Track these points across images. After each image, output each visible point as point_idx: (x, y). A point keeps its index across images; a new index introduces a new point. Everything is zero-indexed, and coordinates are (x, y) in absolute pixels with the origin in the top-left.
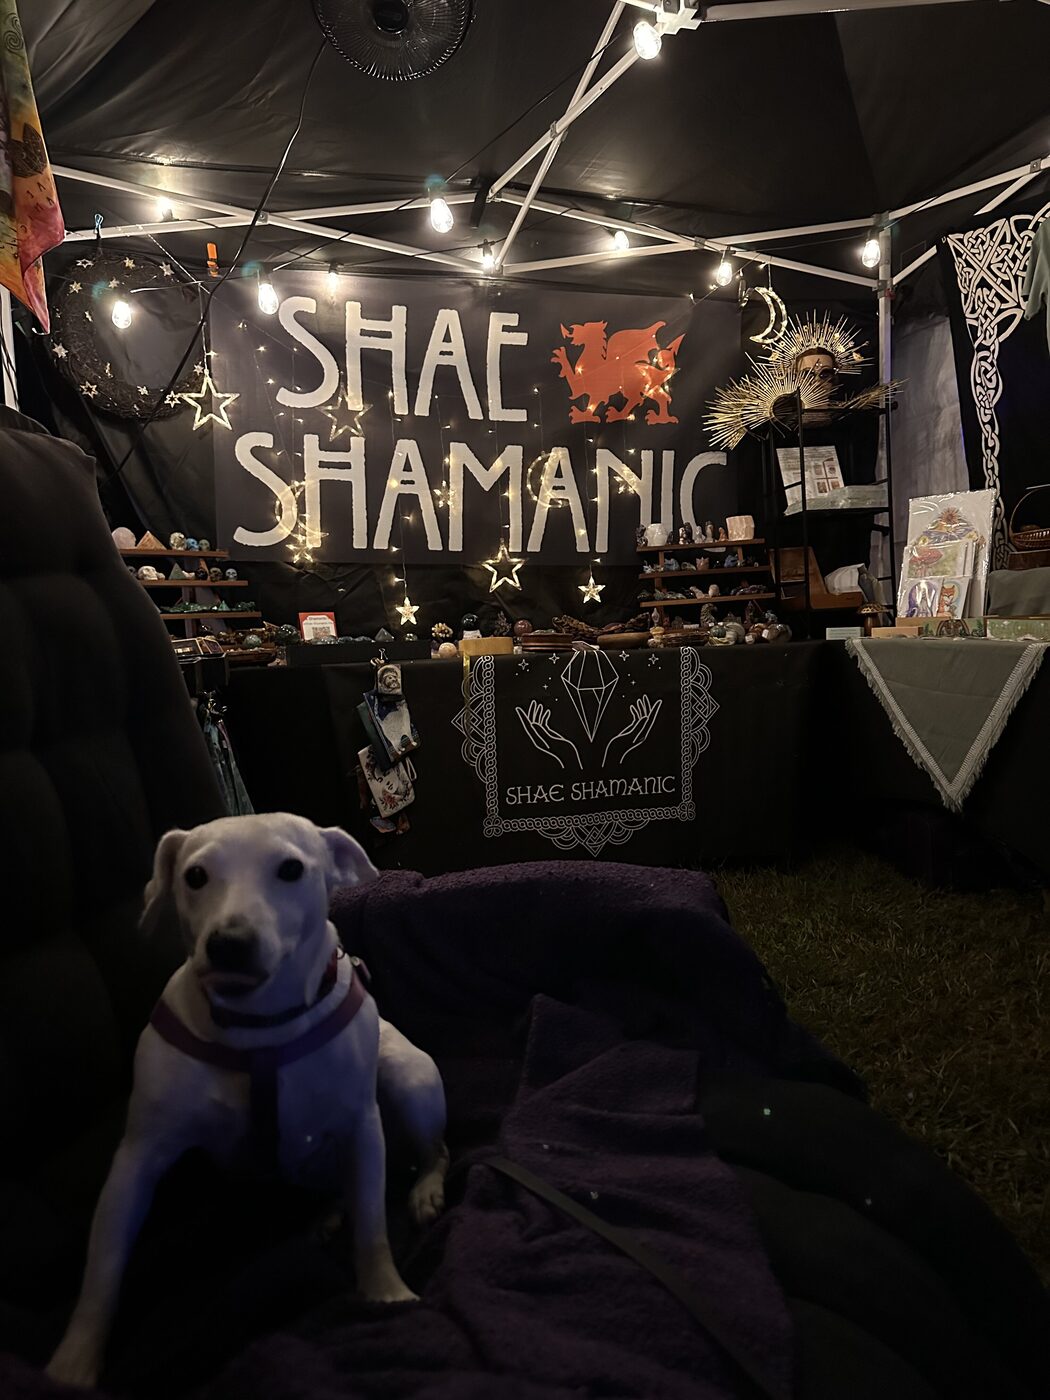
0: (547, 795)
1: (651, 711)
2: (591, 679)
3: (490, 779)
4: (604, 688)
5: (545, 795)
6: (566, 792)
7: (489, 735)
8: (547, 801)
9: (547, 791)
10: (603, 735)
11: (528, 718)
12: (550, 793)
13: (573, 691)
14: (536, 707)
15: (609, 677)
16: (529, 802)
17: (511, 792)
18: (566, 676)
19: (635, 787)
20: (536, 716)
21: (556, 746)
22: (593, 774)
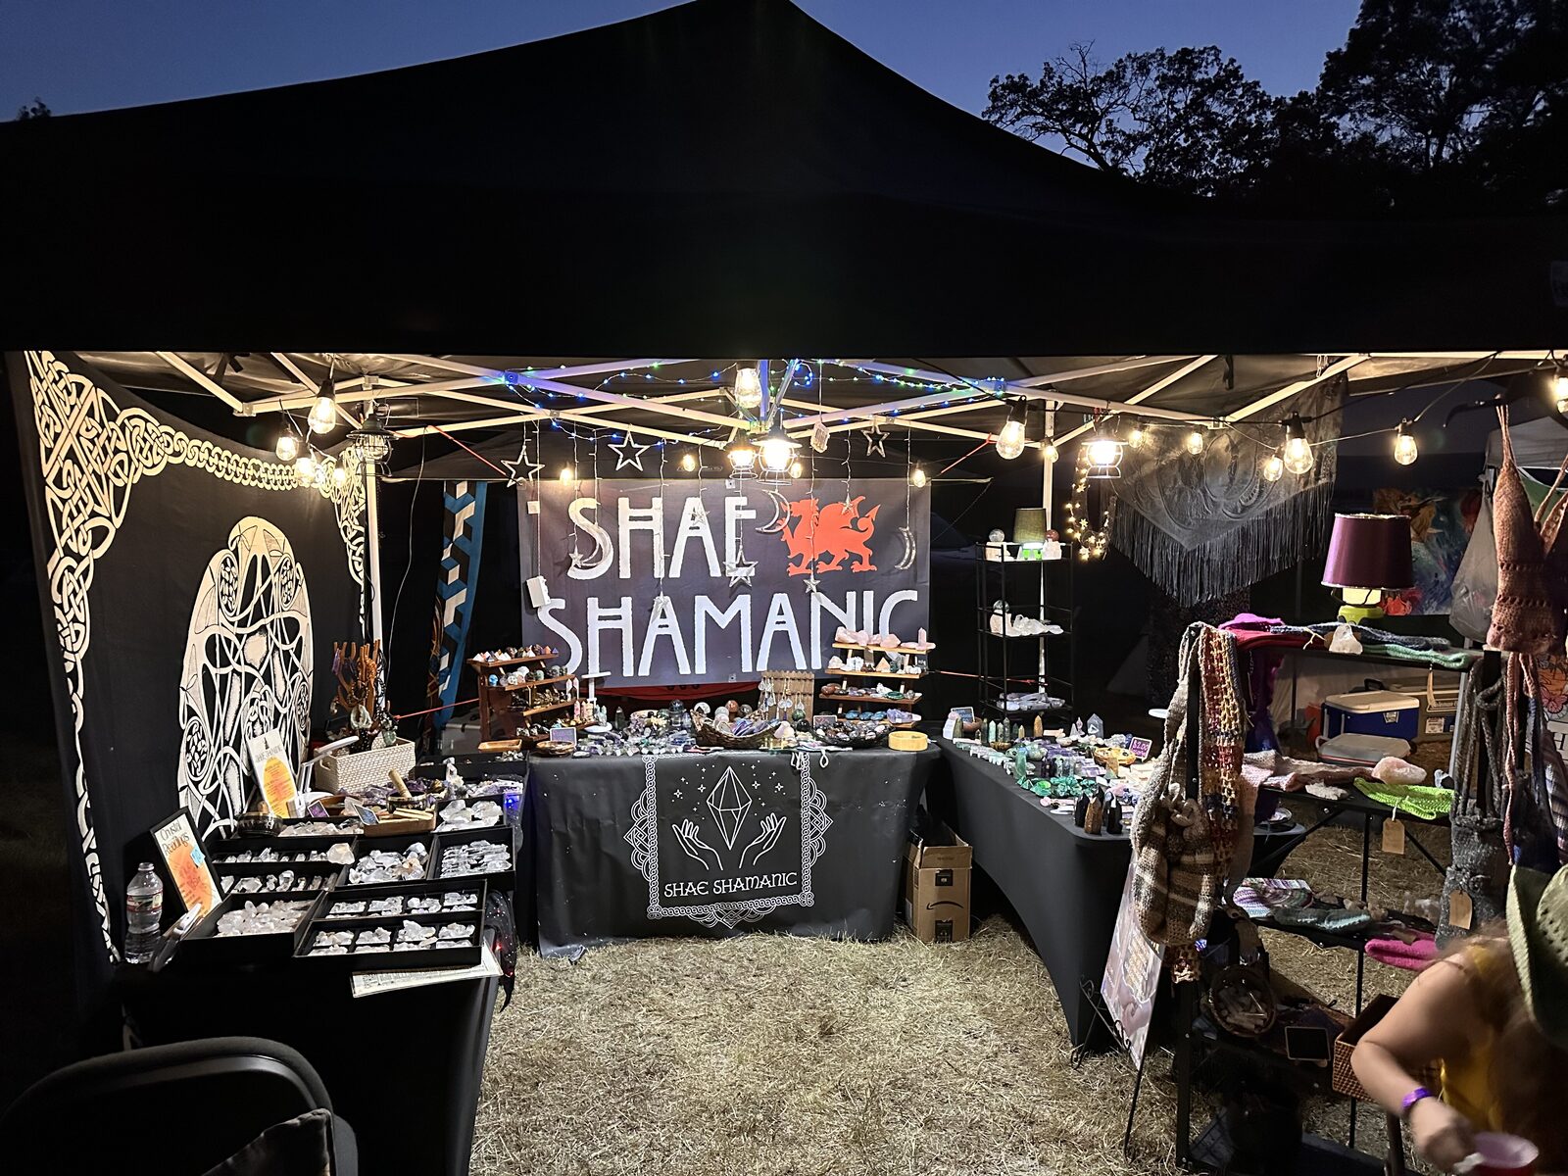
0: (695, 890)
1: (778, 825)
2: (730, 802)
3: (653, 879)
4: (740, 809)
5: (694, 890)
6: (710, 888)
7: (653, 845)
8: (695, 894)
9: (695, 887)
10: (740, 845)
11: (681, 832)
12: (698, 888)
13: (716, 812)
14: (688, 824)
15: (744, 801)
16: (682, 894)
17: (668, 887)
18: (710, 801)
19: (765, 882)
20: (689, 831)
21: (702, 853)
22: (730, 874)
